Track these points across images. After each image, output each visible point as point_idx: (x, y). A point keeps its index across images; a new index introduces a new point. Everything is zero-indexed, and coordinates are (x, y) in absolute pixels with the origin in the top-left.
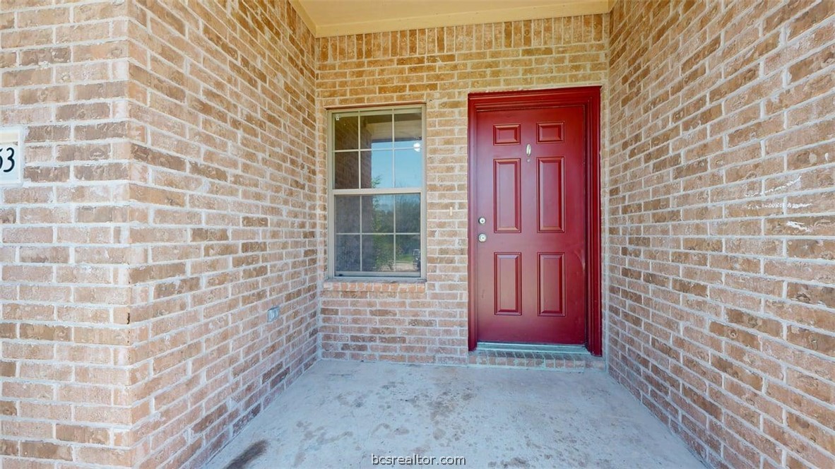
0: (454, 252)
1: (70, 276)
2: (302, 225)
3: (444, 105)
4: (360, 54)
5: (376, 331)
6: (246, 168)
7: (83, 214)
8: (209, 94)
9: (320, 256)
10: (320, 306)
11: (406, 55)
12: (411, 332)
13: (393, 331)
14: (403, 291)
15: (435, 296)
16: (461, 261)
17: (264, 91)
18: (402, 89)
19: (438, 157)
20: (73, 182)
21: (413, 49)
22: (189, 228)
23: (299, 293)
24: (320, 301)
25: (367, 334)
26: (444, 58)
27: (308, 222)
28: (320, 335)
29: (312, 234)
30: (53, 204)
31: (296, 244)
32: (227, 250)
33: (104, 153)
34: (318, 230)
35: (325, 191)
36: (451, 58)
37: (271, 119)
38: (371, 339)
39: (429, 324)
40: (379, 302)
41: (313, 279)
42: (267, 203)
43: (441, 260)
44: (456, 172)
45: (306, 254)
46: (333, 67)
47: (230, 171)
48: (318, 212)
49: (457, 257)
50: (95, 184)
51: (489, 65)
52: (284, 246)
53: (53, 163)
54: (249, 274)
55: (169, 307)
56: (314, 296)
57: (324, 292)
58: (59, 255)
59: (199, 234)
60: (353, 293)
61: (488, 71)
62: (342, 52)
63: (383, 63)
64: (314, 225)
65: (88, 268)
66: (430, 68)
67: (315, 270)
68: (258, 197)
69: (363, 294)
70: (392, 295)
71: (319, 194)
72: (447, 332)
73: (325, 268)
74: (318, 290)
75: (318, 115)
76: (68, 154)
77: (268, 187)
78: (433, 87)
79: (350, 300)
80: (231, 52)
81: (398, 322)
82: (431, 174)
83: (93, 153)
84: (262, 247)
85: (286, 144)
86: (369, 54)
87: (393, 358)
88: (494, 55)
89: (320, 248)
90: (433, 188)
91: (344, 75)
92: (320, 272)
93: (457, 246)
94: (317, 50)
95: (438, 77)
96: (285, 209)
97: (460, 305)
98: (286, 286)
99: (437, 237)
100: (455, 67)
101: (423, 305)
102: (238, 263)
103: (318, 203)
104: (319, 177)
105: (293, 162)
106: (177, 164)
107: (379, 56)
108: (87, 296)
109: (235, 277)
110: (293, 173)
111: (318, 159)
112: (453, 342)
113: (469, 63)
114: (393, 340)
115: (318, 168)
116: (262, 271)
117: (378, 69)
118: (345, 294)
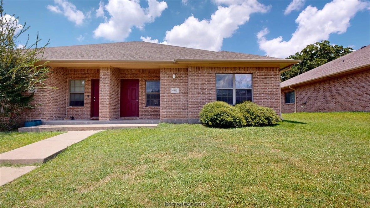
0: (89, 102)
1: (41, 100)
2: (64, 98)
3: (88, 80)
4: (75, 72)
5: (76, 115)
6: (56, 90)
7: (43, 95)
8: (53, 83)
9: (67, 103)
10: (67, 111)
11: (82, 73)
12: (81, 115)
13: (79, 115)
14: (80, 108)
15: (85, 109)
16: (90, 104)
17: (59, 80)
18: (81, 77)
19: (86, 88)
20: (42, 93)
21: (83, 72)
22: (51, 97)
23: (63, 108)
24: (67, 110)
25: (74, 115)
26: (88, 73)
27: (65, 97)
28: (66, 116)
29: (66, 99)
30: (40, 94)
31: (63, 100)
32: (54, 100)
33: (45, 90)
34: (67, 99)
35: (68, 93)
36: (89, 73)
37: (59, 84)
38: (75, 116)
39: (84, 113)
40: (76, 110)
41: (65, 106)
42: (58, 94)
43: (86, 104)
44: (89, 90)
45: (64, 102)
46: (70, 73)
47: (54, 91)
48: (67, 96)
49: (89, 103)
50: (44, 93)
51: (95, 75)
52: (61, 100)
53: (40, 91)
54: (56, 103)
55: (49, 104)
56: (65, 109)
57: (67, 109)
58: (40, 99)
59: (52, 97)
60: (72, 109)
61: (94, 76)
62: (72, 71)
63: (78, 73)
64: (66, 98)
65: (43, 100)
66: (86, 75)
67: (66, 105)
68: (57, 94)
69: (74, 109)
70: (79, 109)
71: (67, 93)
72: (87, 114)
73: (68, 105)
74: (66, 108)
75: (67, 81)
76: (42, 90)
77: (58, 92)
78: (86, 78)
79: (72, 110)
80: (55, 78)
81: (80, 113)
82: (85, 90)
83: (44, 90)
84: (58, 100)
85: (62, 86)
86: (76, 72)
87: (79, 119)
88: (95, 74)
89: (67, 102)
90: (86, 93)
91: (72, 75)
92: (67, 106)
93: (89, 101)
94: (67, 71)
95: (87, 76)
96: (61, 95)
97: (89, 110)
98: (61, 106)
99: (86, 100)
100: (89, 75)
101: (84, 110)
102: (55, 101)
103: (67, 94)
104: (67, 90)
105: (62, 89)
106: (50, 91)
107: (78, 72)
108: (43, 102)
109: (54, 103)
110: (62, 90)
111: (67, 88)
112: (88, 116)
113: (92, 74)
114: (79, 116)
115: (67, 89)
116: (57, 103)
117: (77, 74)
118: (71, 109)
